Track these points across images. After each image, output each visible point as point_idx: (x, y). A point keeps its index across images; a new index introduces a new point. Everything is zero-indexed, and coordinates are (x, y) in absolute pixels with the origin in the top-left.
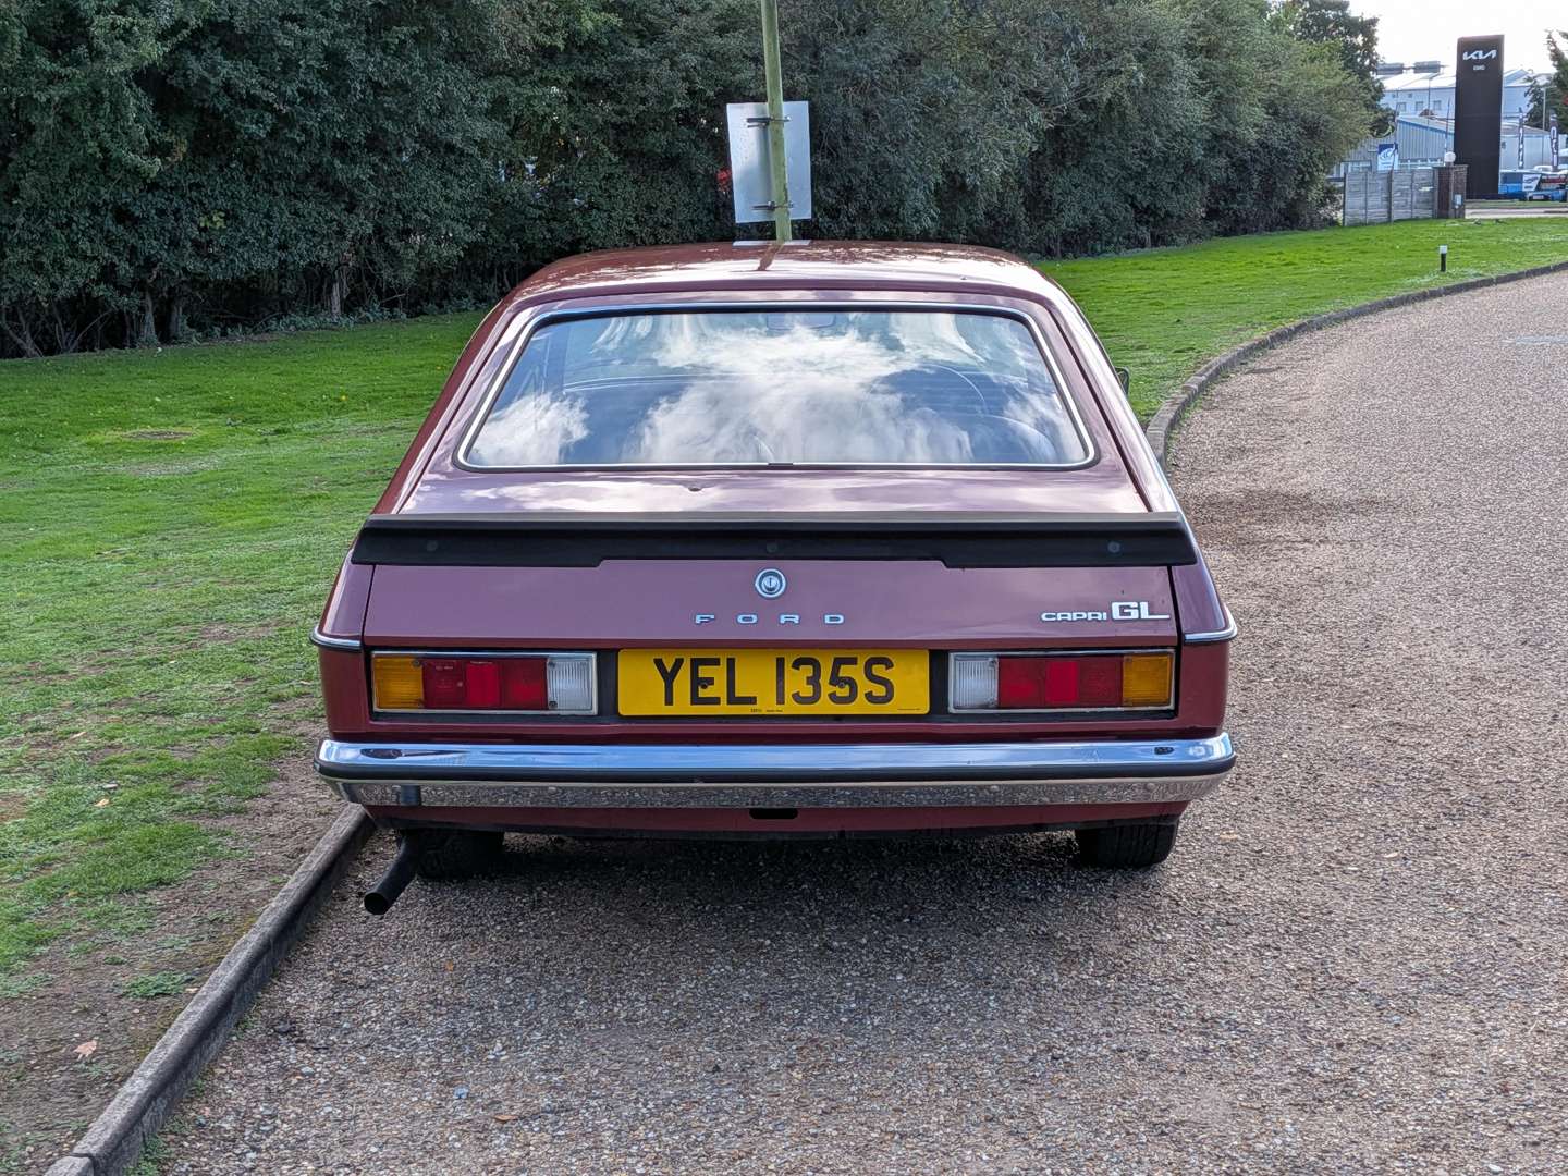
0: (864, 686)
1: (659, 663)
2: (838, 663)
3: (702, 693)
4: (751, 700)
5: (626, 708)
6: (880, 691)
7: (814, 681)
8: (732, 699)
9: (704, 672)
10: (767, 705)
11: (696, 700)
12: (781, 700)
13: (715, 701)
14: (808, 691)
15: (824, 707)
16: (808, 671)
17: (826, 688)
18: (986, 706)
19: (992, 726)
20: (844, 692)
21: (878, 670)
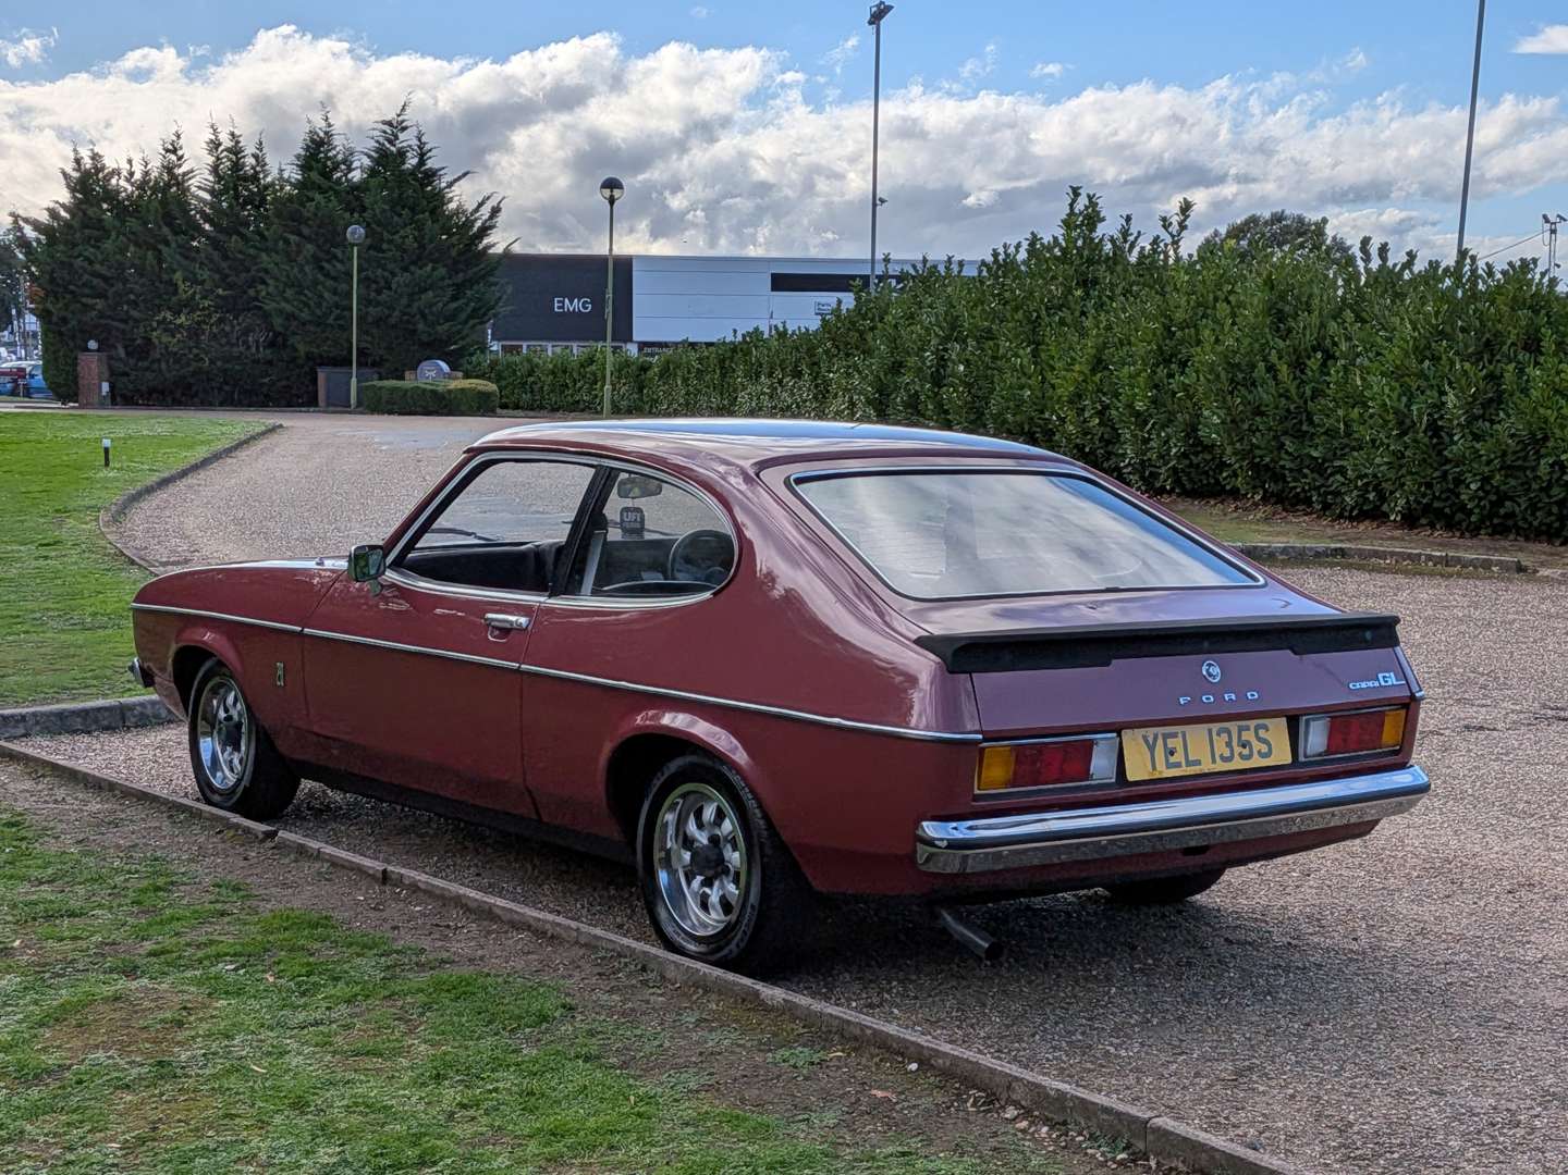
0: (1257, 745)
1: (1145, 738)
2: (1241, 730)
3: (1172, 759)
4: (1198, 763)
5: (1131, 777)
6: (1265, 749)
7: (1229, 744)
8: (1189, 763)
9: (1171, 743)
10: (1207, 766)
11: (1169, 766)
12: (1214, 761)
13: (1178, 765)
14: (1227, 753)
15: (1237, 764)
16: (1225, 736)
17: (1237, 749)
18: (1320, 755)
19: (1329, 768)
20: (1246, 752)
21: (1262, 733)
